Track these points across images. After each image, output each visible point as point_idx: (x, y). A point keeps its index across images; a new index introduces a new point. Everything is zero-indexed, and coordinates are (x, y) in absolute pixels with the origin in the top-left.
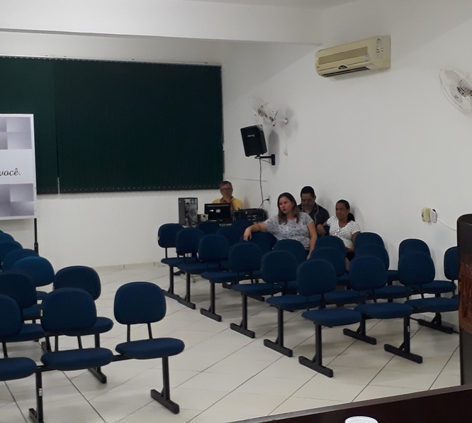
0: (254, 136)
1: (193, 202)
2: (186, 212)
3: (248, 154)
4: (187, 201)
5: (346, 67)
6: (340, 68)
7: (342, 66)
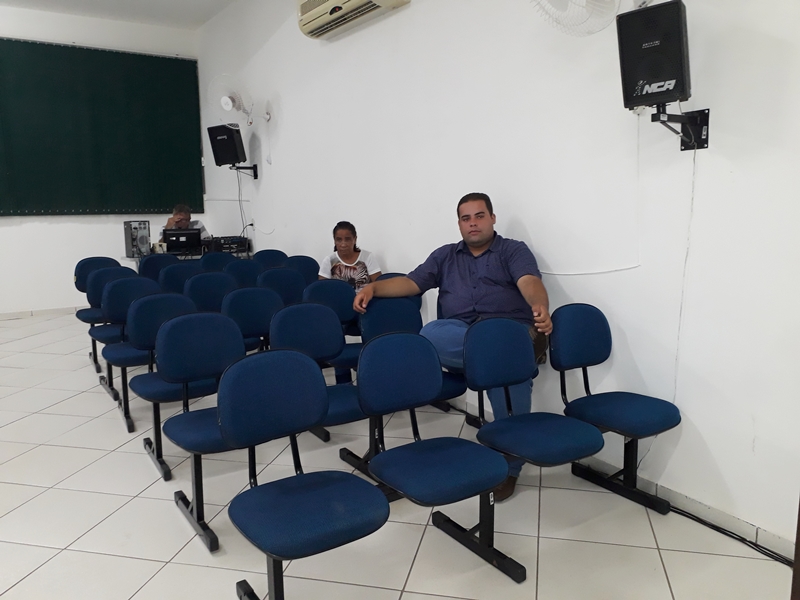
0: (225, 137)
1: (142, 226)
2: (134, 240)
3: (219, 162)
4: (134, 225)
5: (340, 8)
6: (331, 13)
7: (335, 10)
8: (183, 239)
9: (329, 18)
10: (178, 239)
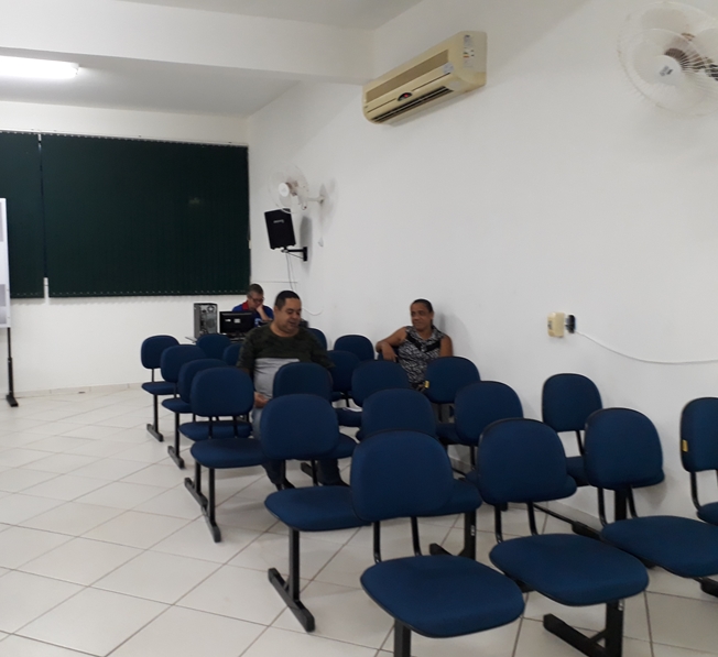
0: (282, 221)
3: (274, 245)
5: (409, 94)
6: (399, 99)
7: (403, 96)
8: (237, 321)
9: (396, 104)
10: (233, 321)
